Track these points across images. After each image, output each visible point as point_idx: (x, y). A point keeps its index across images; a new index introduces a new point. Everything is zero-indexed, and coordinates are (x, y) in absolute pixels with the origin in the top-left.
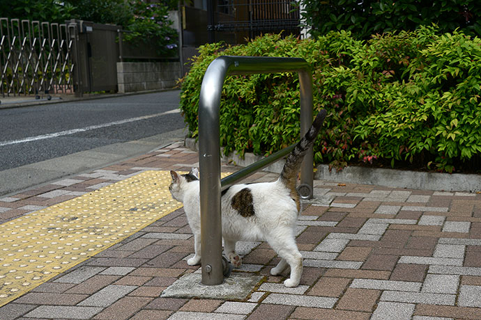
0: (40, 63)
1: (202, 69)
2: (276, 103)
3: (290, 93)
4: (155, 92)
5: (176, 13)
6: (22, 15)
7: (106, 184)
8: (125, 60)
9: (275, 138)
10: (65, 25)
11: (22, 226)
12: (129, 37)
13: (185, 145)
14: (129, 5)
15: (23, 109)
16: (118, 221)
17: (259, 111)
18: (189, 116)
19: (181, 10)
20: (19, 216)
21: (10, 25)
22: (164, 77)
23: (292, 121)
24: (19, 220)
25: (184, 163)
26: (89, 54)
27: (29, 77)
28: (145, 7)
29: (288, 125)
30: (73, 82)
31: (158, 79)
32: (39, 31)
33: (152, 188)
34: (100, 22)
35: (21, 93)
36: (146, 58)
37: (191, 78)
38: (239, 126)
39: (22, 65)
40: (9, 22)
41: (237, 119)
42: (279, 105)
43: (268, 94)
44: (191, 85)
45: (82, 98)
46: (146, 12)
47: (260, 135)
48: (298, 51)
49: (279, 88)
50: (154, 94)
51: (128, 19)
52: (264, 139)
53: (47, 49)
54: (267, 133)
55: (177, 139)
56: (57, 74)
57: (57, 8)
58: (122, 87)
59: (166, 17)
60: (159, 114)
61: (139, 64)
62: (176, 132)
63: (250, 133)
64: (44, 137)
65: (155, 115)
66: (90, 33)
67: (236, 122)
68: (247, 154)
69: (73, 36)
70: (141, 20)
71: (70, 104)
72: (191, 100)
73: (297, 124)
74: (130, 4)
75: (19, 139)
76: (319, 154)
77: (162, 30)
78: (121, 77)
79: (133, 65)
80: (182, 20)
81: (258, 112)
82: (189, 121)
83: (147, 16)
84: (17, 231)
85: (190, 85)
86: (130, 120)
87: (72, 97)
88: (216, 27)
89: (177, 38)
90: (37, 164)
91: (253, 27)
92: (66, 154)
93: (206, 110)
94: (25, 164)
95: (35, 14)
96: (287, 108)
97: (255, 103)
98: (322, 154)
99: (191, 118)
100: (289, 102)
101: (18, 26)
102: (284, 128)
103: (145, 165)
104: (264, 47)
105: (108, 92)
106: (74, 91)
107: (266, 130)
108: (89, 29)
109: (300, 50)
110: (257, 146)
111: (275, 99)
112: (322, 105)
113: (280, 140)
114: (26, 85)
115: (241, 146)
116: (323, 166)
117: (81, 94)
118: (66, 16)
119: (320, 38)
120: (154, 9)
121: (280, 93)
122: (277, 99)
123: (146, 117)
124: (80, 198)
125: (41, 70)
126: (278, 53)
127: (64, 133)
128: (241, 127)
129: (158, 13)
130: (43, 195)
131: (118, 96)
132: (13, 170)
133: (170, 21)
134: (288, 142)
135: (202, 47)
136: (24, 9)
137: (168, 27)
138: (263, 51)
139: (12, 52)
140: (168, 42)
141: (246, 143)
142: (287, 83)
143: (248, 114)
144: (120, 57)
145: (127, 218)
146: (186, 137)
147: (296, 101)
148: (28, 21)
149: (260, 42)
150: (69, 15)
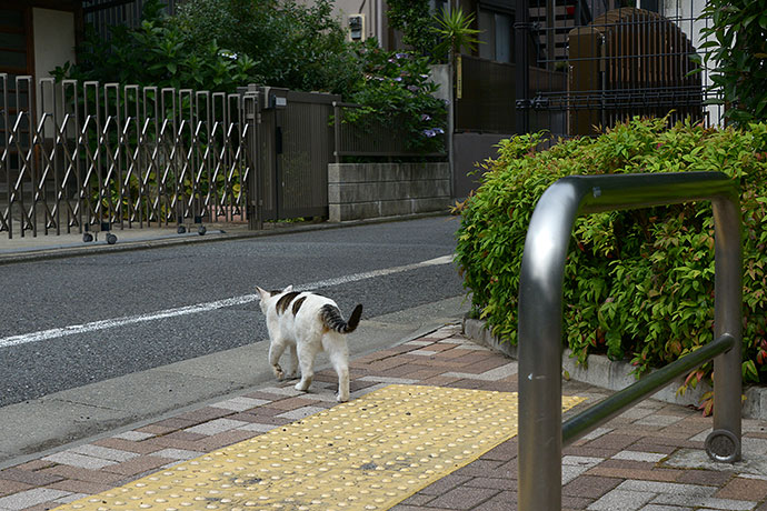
0: (190, 165)
1: (504, 186)
2: (658, 257)
3: (688, 237)
4: (398, 220)
5: (444, 68)
6: (161, 78)
7: (314, 409)
8: (344, 160)
9: (655, 329)
10: (238, 95)
11: (158, 492)
12: (353, 116)
13: (463, 333)
14: (355, 56)
15: (155, 253)
16: (338, 489)
17: (620, 271)
18: (474, 276)
19: (455, 63)
20: (152, 471)
21: (141, 97)
22: (416, 190)
23: (692, 295)
24: (153, 478)
25: (463, 370)
26: (279, 148)
27: (169, 191)
28: (386, 58)
29: (684, 304)
30: (247, 200)
31: (404, 194)
32: (191, 106)
33: (403, 422)
34: (300, 88)
35: (153, 220)
36: (385, 154)
37: (481, 202)
38: (577, 300)
39: (158, 170)
40: (141, 91)
41: (573, 285)
42: (663, 262)
43: (641, 238)
44: (482, 216)
45: (261, 232)
46: (387, 68)
47: (623, 320)
48: (705, 154)
49: (665, 227)
50: (398, 225)
51: (354, 81)
52: (631, 328)
53: (203, 140)
54: (636, 317)
55: (448, 320)
56: (219, 184)
57: (225, 64)
58: (336, 211)
59: (424, 76)
60: (409, 267)
61: (369, 166)
62: (443, 305)
63: (600, 315)
64: (194, 310)
65: (401, 269)
66: (282, 109)
67: (571, 292)
68: (592, 357)
69: (251, 116)
70: (377, 84)
71: (239, 243)
72: (479, 245)
73: (701, 299)
74: (358, 53)
75: (151, 312)
76: (750, 365)
77: (416, 101)
78: (335, 191)
79: (358, 169)
80: (455, 83)
81: (619, 274)
82: (473, 285)
83: (389, 76)
84: (150, 501)
85: (478, 214)
86: (353, 278)
87: (243, 229)
88: (532, 102)
89: (445, 117)
90: (183, 363)
91: (608, 102)
92: (236, 346)
93: (536, 285)
94: (160, 364)
95: (185, 76)
96: (682, 269)
97: (613, 256)
98: (758, 366)
99: (478, 280)
100: (685, 256)
101: (155, 99)
102: (675, 307)
103: (385, 373)
104: (634, 144)
105: (309, 219)
106: (248, 218)
107: (635, 310)
108: (281, 102)
109: (710, 151)
110: (614, 343)
111: (656, 249)
112: (759, 264)
113: (666, 334)
114: (162, 205)
115: (580, 340)
116: (758, 390)
117: (259, 223)
118: (238, 79)
119: (753, 126)
120: (401, 61)
121: (667, 236)
122: (661, 249)
123: (384, 272)
124: (264, 437)
125: (189, 179)
126: (665, 156)
127: (231, 301)
128: (582, 302)
129: (409, 70)
130: (196, 429)
131: (327, 228)
132: (140, 375)
133: (432, 85)
134: (683, 337)
135: (506, 141)
136: (165, 68)
137: (428, 96)
138: (632, 152)
139: (141, 146)
140: (426, 124)
141: (592, 336)
142: (682, 218)
143: (596, 276)
144: (335, 153)
145: (356, 483)
146: (467, 316)
147: (701, 254)
148: (173, 89)
149: (625, 134)
150: (245, 77)
